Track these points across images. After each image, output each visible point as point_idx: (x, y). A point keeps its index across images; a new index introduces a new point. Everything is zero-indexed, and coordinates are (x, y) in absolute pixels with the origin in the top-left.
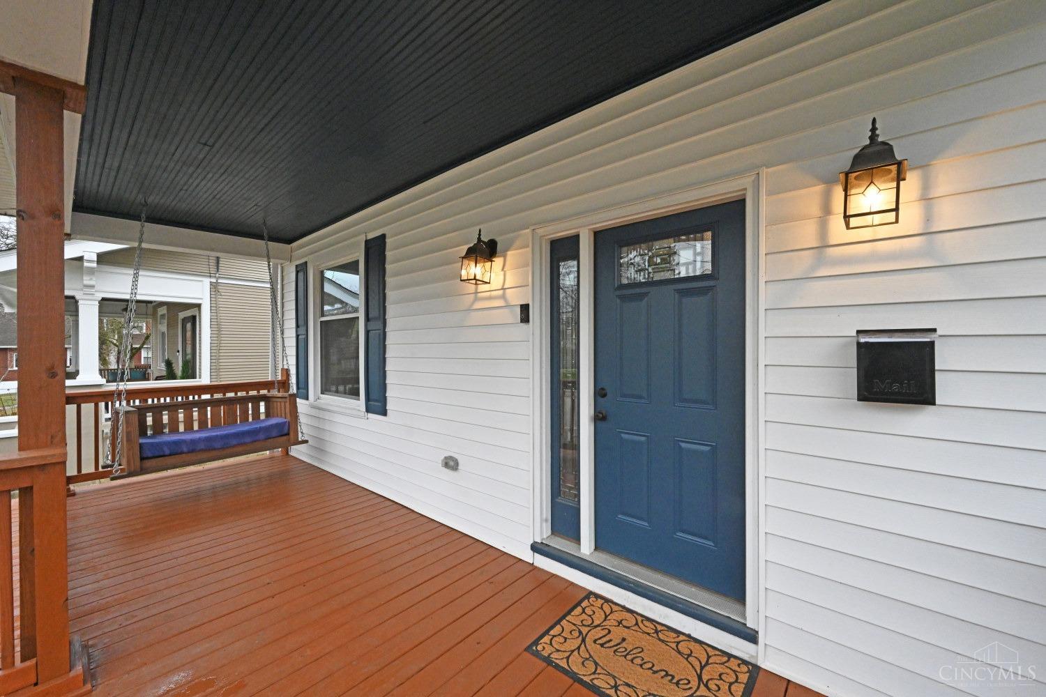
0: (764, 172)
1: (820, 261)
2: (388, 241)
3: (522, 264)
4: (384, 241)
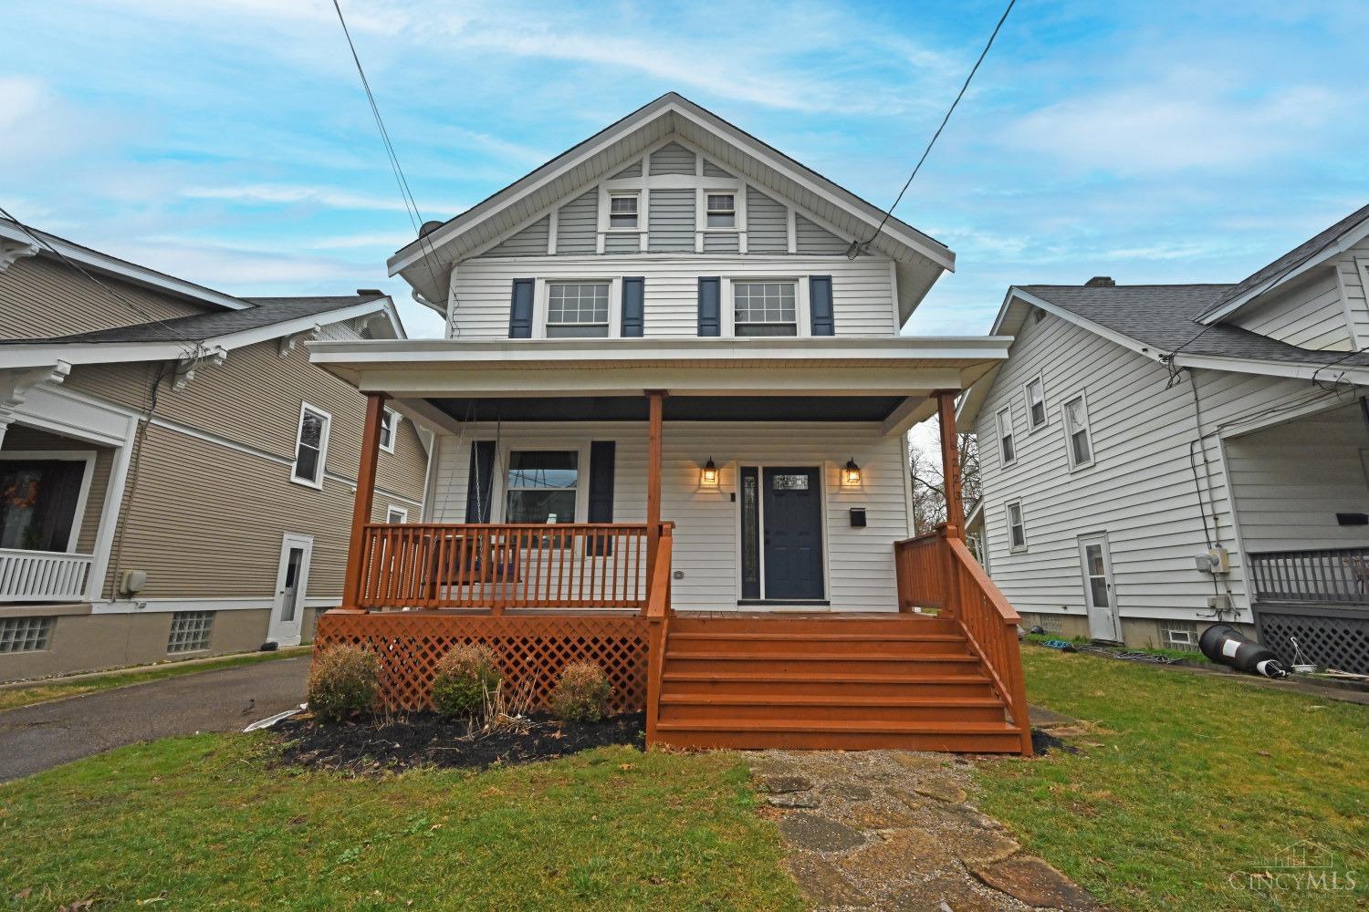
0: (826, 462)
1: (840, 489)
2: (618, 447)
3: (730, 476)
4: (611, 445)
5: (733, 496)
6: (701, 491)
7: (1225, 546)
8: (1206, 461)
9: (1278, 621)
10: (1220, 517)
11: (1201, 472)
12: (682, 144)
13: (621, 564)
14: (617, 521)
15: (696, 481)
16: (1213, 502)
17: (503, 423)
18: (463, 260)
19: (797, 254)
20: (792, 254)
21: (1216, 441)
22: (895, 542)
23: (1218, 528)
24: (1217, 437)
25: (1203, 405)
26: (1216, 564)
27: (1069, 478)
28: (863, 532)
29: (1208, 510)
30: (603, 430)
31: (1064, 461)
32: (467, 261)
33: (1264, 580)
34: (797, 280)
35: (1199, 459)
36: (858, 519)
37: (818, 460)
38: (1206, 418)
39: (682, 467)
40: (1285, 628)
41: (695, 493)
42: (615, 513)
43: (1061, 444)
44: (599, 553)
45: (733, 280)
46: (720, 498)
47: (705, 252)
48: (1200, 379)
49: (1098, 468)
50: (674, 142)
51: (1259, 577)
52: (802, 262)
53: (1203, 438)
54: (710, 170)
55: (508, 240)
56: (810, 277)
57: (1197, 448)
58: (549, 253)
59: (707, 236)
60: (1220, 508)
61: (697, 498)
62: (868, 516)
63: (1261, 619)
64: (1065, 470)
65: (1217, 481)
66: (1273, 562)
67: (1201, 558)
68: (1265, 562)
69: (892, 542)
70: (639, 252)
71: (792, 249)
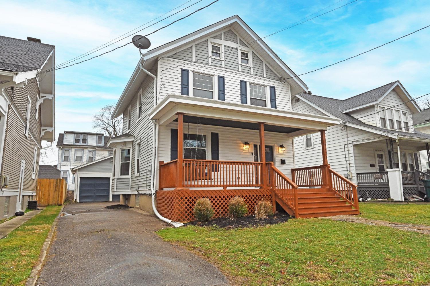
0: (275, 144)
1: (278, 153)
2: (219, 135)
3: (252, 147)
4: (217, 134)
5: (252, 153)
6: (243, 151)
7: (351, 171)
8: (348, 150)
9: (363, 189)
10: (351, 164)
11: (347, 152)
12: (233, 31)
13: (222, 175)
14: (220, 160)
15: (242, 148)
16: (349, 160)
17: (190, 124)
18: (163, 57)
19: (266, 78)
20: (265, 77)
21: (351, 145)
22: (291, 169)
23: (350, 167)
24: (352, 144)
25: (349, 135)
26: (349, 176)
27: (304, 151)
28: (284, 165)
29: (348, 162)
30: (215, 129)
31: (303, 146)
32: (165, 58)
33: (360, 180)
34: (266, 86)
35: (346, 149)
36: (283, 162)
37: (273, 144)
38: (349, 139)
39: (238, 143)
40: (364, 190)
41: (242, 152)
42: (220, 157)
43: (302, 141)
44: (216, 171)
45: (250, 83)
46: (249, 154)
47: (241, 72)
48: (348, 129)
49: (314, 149)
50: (230, 30)
51: (359, 179)
52: (268, 81)
53: (348, 144)
54: (242, 44)
55: (178, 52)
56: (270, 86)
57: (346, 146)
58: (193, 61)
59: (242, 66)
60: (351, 162)
61: (242, 154)
62: (286, 161)
63: (359, 189)
64: (303, 149)
65: (350, 155)
66: (362, 175)
67: (345, 174)
68: (360, 175)
69: (290, 169)
70: (222, 68)
71: (265, 76)
